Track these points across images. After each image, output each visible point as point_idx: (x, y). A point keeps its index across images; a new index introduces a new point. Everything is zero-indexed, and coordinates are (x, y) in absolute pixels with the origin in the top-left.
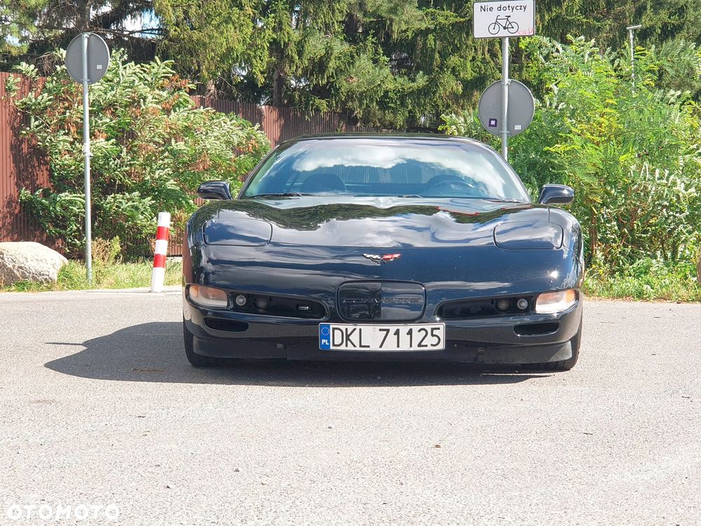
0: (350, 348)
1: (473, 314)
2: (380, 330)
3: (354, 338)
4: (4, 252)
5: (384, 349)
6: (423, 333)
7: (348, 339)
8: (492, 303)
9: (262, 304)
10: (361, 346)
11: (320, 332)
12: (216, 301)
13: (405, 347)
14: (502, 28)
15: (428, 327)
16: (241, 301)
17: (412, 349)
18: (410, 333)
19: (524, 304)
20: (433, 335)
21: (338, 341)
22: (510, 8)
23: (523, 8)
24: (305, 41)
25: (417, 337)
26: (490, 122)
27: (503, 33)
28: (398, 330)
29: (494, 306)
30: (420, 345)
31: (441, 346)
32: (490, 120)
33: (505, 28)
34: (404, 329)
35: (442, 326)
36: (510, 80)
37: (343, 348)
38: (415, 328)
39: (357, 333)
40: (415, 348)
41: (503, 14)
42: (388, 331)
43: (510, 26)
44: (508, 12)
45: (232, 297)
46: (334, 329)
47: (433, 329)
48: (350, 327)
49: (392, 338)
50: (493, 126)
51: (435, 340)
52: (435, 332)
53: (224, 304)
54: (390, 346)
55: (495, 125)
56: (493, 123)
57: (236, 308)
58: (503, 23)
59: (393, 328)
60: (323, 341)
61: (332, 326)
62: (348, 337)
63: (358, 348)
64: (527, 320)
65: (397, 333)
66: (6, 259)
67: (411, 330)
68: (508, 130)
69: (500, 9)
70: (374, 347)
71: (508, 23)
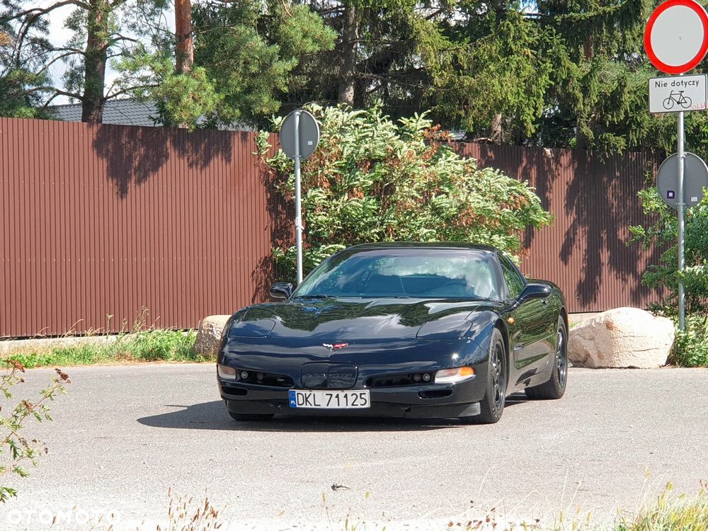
0: (309, 406)
1: (395, 384)
2: (327, 394)
3: (311, 399)
4: (213, 325)
5: (329, 407)
6: (355, 396)
7: (307, 401)
8: (409, 376)
9: (260, 377)
10: (315, 405)
11: (290, 395)
12: (231, 376)
13: (343, 406)
14: (676, 103)
15: (358, 392)
16: (244, 375)
17: (347, 407)
18: (346, 396)
19: (427, 377)
20: (361, 398)
21: (301, 402)
22: (684, 84)
23: (695, 83)
24: (591, 76)
25: (351, 399)
26: (668, 194)
27: (677, 108)
28: (338, 395)
29: (410, 379)
30: (353, 405)
31: (368, 405)
32: (668, 192)
33: (678, 103)
34: (342, 394)
35: (367, 392)
36: (686, 153)
37: (304, 406)
38: (349, 393)
39: (312, 396)
40: (350, 406)
41: (677, 89)
42: (331, 395)
43: (683, 101)
44: (682, 88)
45: (239, 372)
46: (298, 394)
47: (361, 394)
48: (308, 392)
49: (334, 399)
50: (670, 198)
51: (363, 402)
52: (363, 396)
53: (234, 377)
54: (334, 405)
55: (673, 197)
56: (671, 194)
57: (242, 380)
58: (677, 98)
59: (334, 393)
60: (292, 402)
61: (297, 391)
62: (307, 399)
63: (313, 407)
64: (430, 388)
65: (337, 396)
66: (215, 332)
67: (346, 395)
68: (684, 202)
69: (673, 84)
70: (324, 406)
71: (682, 98)
